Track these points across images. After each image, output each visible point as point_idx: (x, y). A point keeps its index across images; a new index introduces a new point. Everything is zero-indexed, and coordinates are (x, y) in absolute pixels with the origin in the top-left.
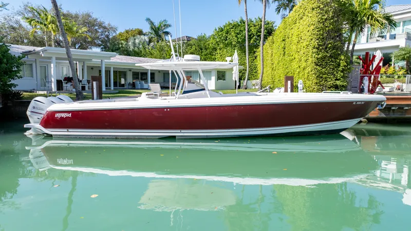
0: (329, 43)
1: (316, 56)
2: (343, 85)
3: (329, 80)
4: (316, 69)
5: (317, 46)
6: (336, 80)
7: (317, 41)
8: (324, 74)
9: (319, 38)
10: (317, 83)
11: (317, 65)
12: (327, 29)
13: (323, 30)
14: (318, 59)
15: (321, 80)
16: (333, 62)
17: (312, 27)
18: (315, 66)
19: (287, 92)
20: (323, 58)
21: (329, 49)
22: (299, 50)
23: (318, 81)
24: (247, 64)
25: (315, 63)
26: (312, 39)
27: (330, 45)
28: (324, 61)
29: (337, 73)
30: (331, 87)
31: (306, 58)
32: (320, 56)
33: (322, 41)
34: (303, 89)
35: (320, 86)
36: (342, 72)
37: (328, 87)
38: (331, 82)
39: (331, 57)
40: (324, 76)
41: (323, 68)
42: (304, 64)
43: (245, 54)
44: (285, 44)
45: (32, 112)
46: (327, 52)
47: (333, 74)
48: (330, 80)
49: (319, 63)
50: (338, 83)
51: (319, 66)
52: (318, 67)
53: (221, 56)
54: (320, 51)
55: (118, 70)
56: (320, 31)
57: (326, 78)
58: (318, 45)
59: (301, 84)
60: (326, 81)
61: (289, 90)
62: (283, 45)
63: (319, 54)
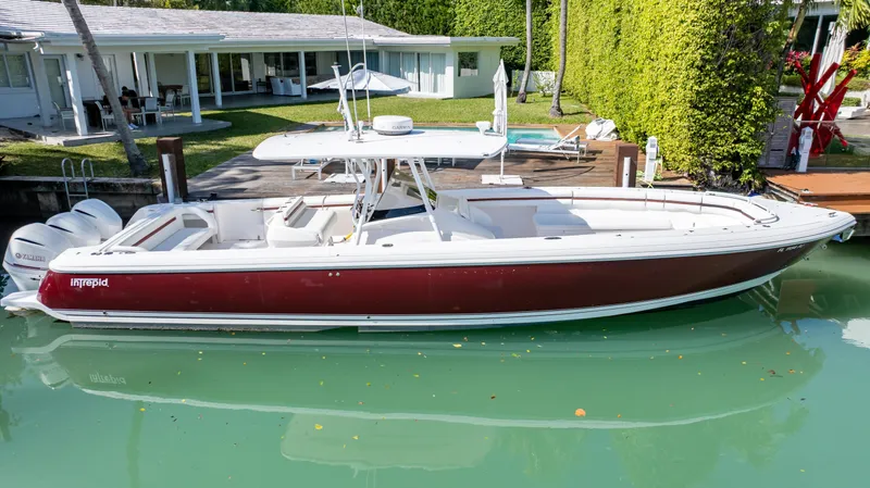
0: (730, 57)
1: (696, 87)
2: (752, 154)
3: (719, 142)
4: (693, 117)
5: (698, 63)
6: (735, 142)
7: (701, 51)
8: (710, 129)
9: (707, 43)
10: (691, 150)
11: (695, 107)
12: (729, 22)
13: (719, 24)
14: (698, 93)
15: (701, 141)
16: (734, 101)
17: (692, 15)
18: (690, 111)
19: (621, 186)
20: (711, 92)
21: (729, 70)
22: (653, 56)
23: (695, 145)
24: (528, 34)
25: (690, 101)
26: (688, 44)
27: (731, 62)
28: (712, 97)
29: (741, 125)
30: (724, 158)
31: (668, 84)
32: (705, 86)
33: (714, 52)
34: (658, 157)
35: (699, 155)
36: (753, 123)
37: (717, 159)
38: (725, 149)
39: (731, 88)
40: (710, 134)
41: (709, 115)
42: (663, 97)
43: (525, 7)
44: (619, 22)
45: (15, 265)
46: (723, 78)
47: (730, 128)
48: (723, 142)
49: (701, 102)
50: (742, 149)
51: (701, 109)
52: (697, 112)
53: (468, 8)
54: (706, 75)
55: (232, 52)
56: (709, 27)
57: (713, 138)
58: (702, 59)
59: (652, 146)
60: (714, 143)
61: (625, 179)
62: (614, 22)
63: (701, 82)
